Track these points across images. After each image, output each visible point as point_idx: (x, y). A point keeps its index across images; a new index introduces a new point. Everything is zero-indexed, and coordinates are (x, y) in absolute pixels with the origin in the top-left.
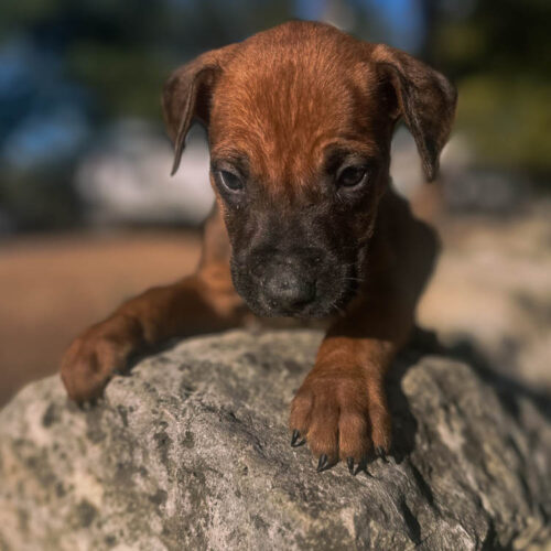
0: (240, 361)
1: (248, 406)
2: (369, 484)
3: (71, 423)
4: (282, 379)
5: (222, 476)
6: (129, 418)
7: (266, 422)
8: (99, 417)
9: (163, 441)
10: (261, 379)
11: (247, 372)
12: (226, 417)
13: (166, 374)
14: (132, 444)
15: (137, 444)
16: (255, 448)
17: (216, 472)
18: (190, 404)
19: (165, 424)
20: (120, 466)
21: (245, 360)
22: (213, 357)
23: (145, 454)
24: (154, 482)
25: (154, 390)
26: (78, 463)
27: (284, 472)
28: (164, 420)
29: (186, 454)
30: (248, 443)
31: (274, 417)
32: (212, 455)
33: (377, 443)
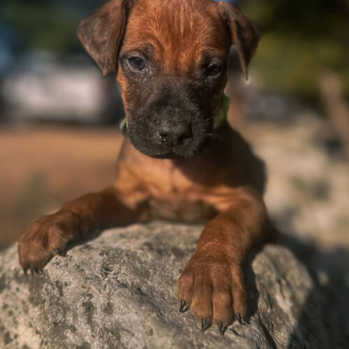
0: (142, 249)
1: (149, 283)
2: (238, 341)
3: (18, 290)
4: (171, 262)
5: (133, 335)
6: (64, 290)
7: (162, 295)
8: (39, 287)
9: (89, 308)
10: (157, 262)
11: (147, 257)
12: (136, 292)
13: (91, 258)
14: (66, 309)
15: (69, 309)
16: (158, 315)
17: (129, 332)
18: (109, 281)
19: (91, 296)
20: (56, 324)
21: (146, 247)
22: (122, 245)
23: (75, 316)
24: (81, 336)
25: (83, 270)
26: (21, 320)
27: (179, 333)
28: (90, 292)
29: (107, 318)
30: (152, 312)
31: (168, 291)
32: (127, 320)
33: (236, 311)
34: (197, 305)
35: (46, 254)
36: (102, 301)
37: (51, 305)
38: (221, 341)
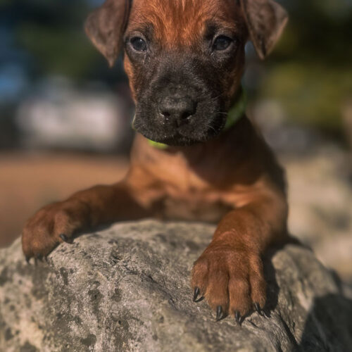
0: (154, 239)
1: (161, 272)
2: (256, 333)
3: (20, 282)
4: (185, 254)
5: (142, 323)
6: (69, 278)
7: (175, 284)
8: (43, 277)
9: (96, 296)
10: (170, 253)
11: (160, 247)
12: (146, 279)
13: (99, 246)
14: (70, 299)
15: (74, 299)
16: (169, 302)
17: (138, 320)
18: (118, 269)
19: (98, 283)
20: (59, 315)
21: (158, 239)
22: (134, 236)
23: (80, 306)
24: (86, 328)
25: (90, 257)
26: (24, 314)
27: (193, 321)
28: (97, 280)
29: (114, 306)
30: (164, 298)
31: (181, 281)
32: (136, 307)
33: (254, 301)
34: (212, 292)
35: (51, 241)
36: (110, 288)
37: (54, 295)
38: (238, 331)
